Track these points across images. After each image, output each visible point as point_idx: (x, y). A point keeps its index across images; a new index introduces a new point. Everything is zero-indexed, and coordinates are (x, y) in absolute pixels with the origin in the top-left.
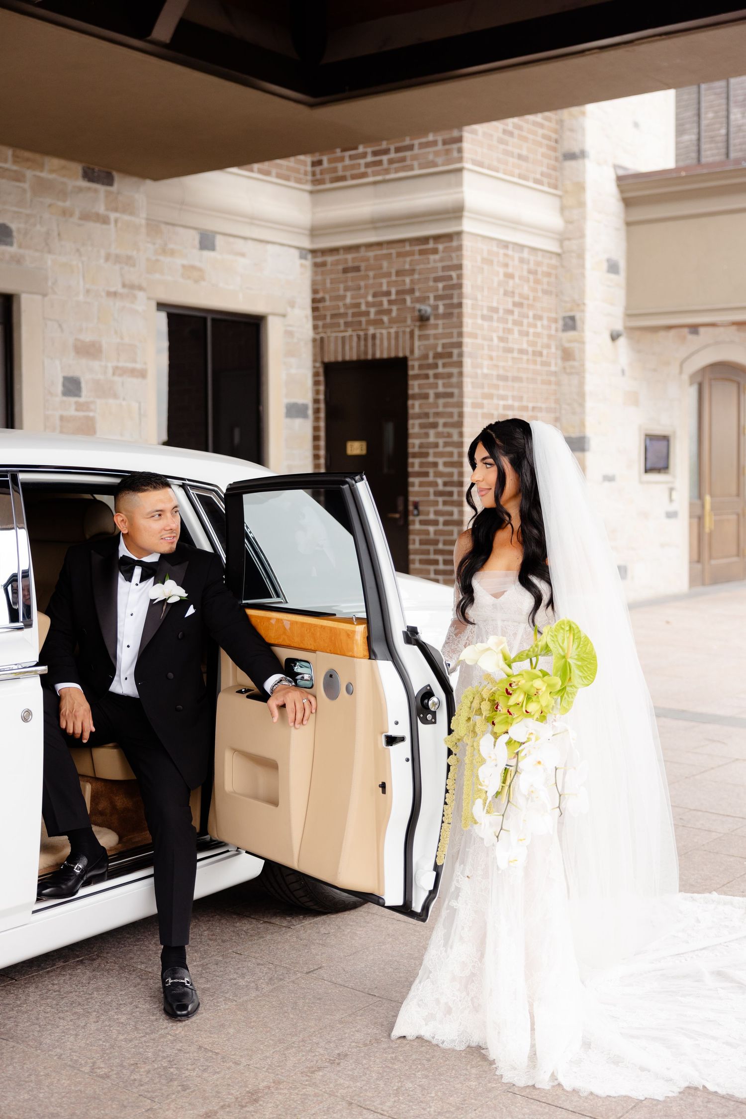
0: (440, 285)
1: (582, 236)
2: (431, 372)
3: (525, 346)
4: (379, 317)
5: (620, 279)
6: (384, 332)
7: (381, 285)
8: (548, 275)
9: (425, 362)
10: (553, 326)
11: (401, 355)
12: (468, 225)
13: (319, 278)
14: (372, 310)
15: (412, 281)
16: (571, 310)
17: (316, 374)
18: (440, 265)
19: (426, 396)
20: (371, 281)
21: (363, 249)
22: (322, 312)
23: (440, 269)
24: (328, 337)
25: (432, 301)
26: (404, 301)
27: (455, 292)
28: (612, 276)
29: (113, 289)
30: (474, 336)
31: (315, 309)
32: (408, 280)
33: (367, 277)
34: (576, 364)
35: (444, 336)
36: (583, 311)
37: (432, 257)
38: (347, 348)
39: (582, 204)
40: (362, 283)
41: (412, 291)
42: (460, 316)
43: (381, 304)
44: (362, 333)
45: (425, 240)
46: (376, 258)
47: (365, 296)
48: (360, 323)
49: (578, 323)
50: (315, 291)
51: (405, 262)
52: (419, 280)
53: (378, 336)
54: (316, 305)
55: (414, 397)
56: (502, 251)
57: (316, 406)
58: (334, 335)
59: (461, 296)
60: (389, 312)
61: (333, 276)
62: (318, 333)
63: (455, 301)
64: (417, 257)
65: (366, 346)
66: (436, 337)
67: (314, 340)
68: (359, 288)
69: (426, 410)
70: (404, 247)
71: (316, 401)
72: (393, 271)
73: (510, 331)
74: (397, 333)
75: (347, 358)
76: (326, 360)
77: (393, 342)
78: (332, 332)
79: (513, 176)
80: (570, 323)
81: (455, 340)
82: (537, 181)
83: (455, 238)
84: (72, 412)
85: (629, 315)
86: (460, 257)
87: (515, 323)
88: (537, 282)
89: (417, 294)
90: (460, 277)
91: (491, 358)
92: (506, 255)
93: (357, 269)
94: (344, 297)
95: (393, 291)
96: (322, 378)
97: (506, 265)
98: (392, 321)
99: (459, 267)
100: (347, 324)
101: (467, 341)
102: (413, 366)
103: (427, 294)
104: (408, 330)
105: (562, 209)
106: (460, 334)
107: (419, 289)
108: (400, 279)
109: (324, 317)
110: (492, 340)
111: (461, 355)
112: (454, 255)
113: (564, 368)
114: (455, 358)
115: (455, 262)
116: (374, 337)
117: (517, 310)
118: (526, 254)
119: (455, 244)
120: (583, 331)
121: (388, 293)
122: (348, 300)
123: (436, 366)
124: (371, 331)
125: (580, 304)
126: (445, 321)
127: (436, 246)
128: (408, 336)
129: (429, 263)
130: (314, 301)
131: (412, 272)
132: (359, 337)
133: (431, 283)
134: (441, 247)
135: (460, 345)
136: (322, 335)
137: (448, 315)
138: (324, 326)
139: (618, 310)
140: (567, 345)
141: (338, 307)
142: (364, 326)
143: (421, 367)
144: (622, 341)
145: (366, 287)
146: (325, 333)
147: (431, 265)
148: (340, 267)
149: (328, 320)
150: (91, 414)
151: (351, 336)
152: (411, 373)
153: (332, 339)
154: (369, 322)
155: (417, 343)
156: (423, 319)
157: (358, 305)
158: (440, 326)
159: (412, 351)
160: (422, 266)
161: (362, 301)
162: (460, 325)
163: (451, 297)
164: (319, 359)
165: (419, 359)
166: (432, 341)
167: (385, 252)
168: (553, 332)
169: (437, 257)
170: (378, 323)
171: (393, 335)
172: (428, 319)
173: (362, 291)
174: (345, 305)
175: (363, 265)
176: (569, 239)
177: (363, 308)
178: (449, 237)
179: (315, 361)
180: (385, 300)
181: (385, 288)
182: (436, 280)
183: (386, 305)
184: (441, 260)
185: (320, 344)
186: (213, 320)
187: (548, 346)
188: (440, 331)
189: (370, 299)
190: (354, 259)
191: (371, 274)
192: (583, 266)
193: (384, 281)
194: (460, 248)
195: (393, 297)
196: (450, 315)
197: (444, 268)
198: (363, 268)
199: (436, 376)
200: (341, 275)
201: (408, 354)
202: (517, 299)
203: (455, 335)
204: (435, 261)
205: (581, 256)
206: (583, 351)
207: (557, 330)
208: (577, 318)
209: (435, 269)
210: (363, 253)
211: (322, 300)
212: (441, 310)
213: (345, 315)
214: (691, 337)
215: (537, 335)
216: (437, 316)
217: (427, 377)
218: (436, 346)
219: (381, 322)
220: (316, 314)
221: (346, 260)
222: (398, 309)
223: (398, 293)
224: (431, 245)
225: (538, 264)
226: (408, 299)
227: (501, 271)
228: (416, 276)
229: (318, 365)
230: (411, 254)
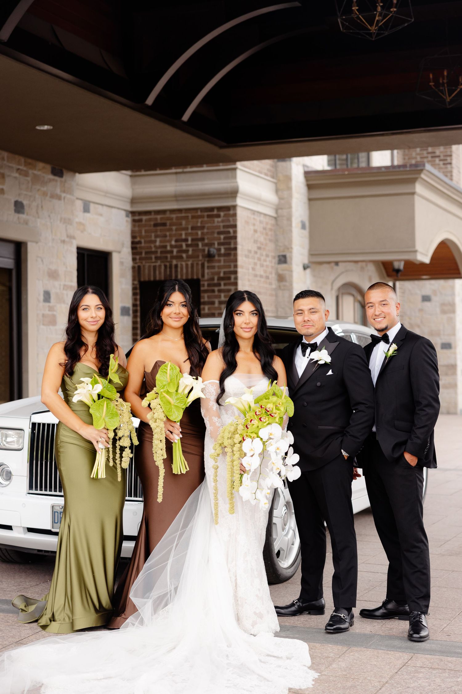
0: (222, 237)
1: (290, 207)
2: (216, 289)
3: (262, 273)
4: (179, 254)
5: (306, 233)
6: (184, 264)
7: (181, 235)
8: (271, 230)
9: (212, 282)
10: (274, 261)
11: (195, 277)
12: (240, 202)
13: (137, 229)
14: (175, 250)
15: (202, 233)
16: (283, 251)
17: (134, 289)
18: (222, 224)
19: (213, 303)
20: (174, 232)
21: (168, 213)
22: (139, 250)
23: (222, 227)
24: (144, 266)
25: (216, 246)
26: (197, 245)
27: (232, 241)
28: (303, 231)
29: (63, 239)
30: (242, 267)
31: (133, 248)
32: (199, 232)
33: (171, 230)
34: (287, 284)
35: (225, 267)
36: (291, 252)
37: (216, 220)
38: (157, 272)
39: (289, 188)
40: (168, 233)
41: (202, 239)
42: (236, 255)
43: (181, 246)
44: (168, 264)
45: (212, 209)
46: (177, 218)
47: (170, 241)
48: (166, 258)
49: (288, 259)
50: (133, 237)
51: (197, 222)
52: (207, 233)
53: (179, 266)
54: (134, 246)
55: (205, 303)
56: (253, 216)
57: (135, 308)
58: (147, 265)
59: (236, 243)
60: (187, 251)
61: (147, 228)
62: (136, 263)
63: (232, 246)
64: (206, 219)
65: (171, 271)
66: (219, 267)
67: (133, 268)
68: (165, 236)
69: (213, 311)
70: (197, 212)
71: (134, 305)
72: (190, 227)
73: (255, 264)
74: (192, 265)
75: (158, 278)
76: (142, 280)
77: (190, 270)
78: (146, 263)
79: (256, 171)
80: (283, 259)
81: (232, 269)
82: (266, 175)
83: (232, 209)
84: (47, 312)
85: (312, 254)
86: (235, 220)
87: (259, 259)
88: (267, 234)
89: (206, 241)
90: (235, 232)
91: (249, 281)
92: (254, 219)
93: (164, 224)
94: (155, 242)
95: (190, 239)
96: (138, 291)
97: (254, 225)
98: (189, 257)
99: (235, 226)
100: (157, 258)
101: (240, 270)
102: (204, 285)
103: (213, 242)
104: (200, 263)
105: (277, 191)
106: (236, 266)
107: (208, 238)
108: (194, 232)
109: (141, 253)
110: (248, 269)
111: (236, 278)
112: (231, 219)
113: (280, 286)
114: (232, 280)
115: (232, 223)
116: (176, 266)
117: (259, 252)
118: (262, 218)
119: (231, 212)
120: (291, 264)
121: (186, 240)
122: (158, 243)
123: (219, 285)
124: (174, 262)
125: (289, 248)
126: (226, 258)
127: (219, 213)
128: (200, 267)
129: (214, 223)
130: (133, 243)
131: (202, 228)
132: (165, 266)
133: (216, 235)
134: (222, 214)
135: (236, 272)
136: (139, 264)
137: (227, 255)
138: (140, 259)
139: (306, 252)
140: (281, 272)
141: (151, 247)
142: (169, 259)
143: (209, 285)
144: (308, 271)
145: (170, 236)
146: (142, 263)
147: (216, 224)
148: (152, 223)
149: (143, 255)
150: (55, 313)
151: (160, 266)
152: (202, 289)
153: (147, 267)
154: (173, 257)
155: (206, 271)
156: (210, 256)
157: (165, 247)
158: (222, 261)
159: (203, 276)
160: (209, 225)
161: (168, 244)
162: (236, 260)
163: (229, 244)
164: (137, 279)
165: (208, 280)
166: (216, 270)
167: (183, 215)
168: (273, 264)
169: (220, 219)
170: (180, 258)
171: (190, 266)
172: (214, 256)
173: (168, 238)
174: (155, 247)
175: (168, 222)
176: (282, 209)
177: (169, 248)
178: (228, 208)
179: (134, 280)
180: (184, 245)
181: (183, 237)
182: (219, 233)
183: (184, 247)
184: (223, 221)
185: (137, 271)
186: (88, 255)
187: (271, 273)
188: (222, 263)
189: (173, 243)
190: (161, 219)
191: (174, 228)
192: (291, 225)
193: (183, 233)
194: (235, 215)
195: (190, 242)
196: (229, 255)
197: (224, 227)
198: (168, 224)
199: (220, 291)
200: (152, 228)
201: (200, 277)
202: (259, 245)
203: (232, 266)
204: (218, 222)
205: (289, 219)
206: (291, 276)
207: (275, 264)
208: (288, 256)
209: (218, 227)
210: (168, 215)
211: (140, 242)
212: (223, 251)
213: (156, 252)
214: (335, 267)
215: (267, 266)
216: (220, 255)
217: (213, 291)
218: (219, 273)
219: (181, 257)
220: (135, 251)
221: (156, 219)
222: (193, 250)
223: (192, 240)
224: (215, 212)
225: (267, 223)
226: (200, 244)
227: (252, 228)
228: (205, 231)
229: (136, 282)
230: (203, 217)
